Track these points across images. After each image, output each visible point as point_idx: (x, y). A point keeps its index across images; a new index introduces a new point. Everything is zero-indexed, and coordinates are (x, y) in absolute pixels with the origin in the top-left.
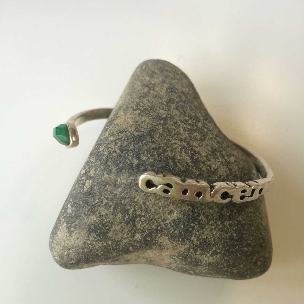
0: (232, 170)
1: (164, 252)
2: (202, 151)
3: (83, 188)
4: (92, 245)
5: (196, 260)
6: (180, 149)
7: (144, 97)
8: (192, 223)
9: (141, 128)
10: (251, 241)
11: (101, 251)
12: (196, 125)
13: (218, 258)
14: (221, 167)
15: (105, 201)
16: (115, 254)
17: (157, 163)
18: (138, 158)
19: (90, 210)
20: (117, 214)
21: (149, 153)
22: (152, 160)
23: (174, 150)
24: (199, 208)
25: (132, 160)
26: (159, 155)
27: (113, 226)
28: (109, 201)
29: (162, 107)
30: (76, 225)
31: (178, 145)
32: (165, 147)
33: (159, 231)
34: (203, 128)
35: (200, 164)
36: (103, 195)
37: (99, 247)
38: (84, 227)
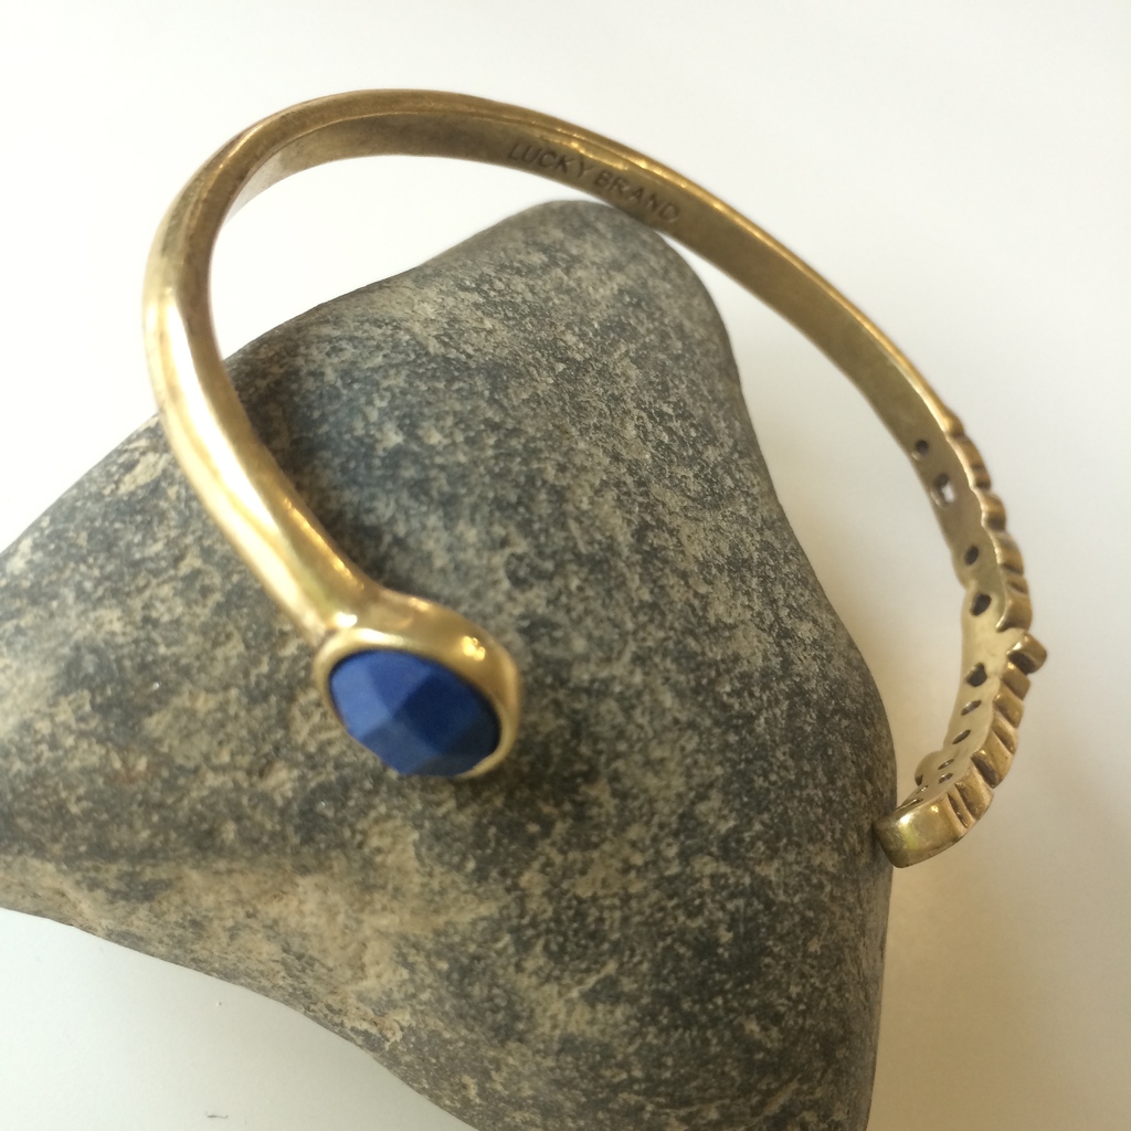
0: (793, 663)
1: (373, 912)
2: (689, 537)
3: (117, 483)
4: (54, 744)
5: (511, 1004)
6: (602, 480)
7: (519, 272)
8: (546, 800)
9: (466, 343)
10: (789, 998)
11: (87, 793)
12: (693, 446)
13: (616, 1026)
14: (753, 631)
15: (192, 562)
16: (145, 834)
17: (481, 476)
18: (410, 427)
19: (108, 578)
20: (222, 638)
21: (464, 430)
22: (462, 459)
23: (574, 472)
24: (602, 746)
25: (380, 426)
26: (501, 454)
27: (187, 687)
28: (210, 568)
29: (580, 330)
30: (19, 631)
31: (599, 464)
32: (541, 444)
33: (384, 788)
34: (720, 471)
35: (667, 571)
36: (193, 532)
37: (84, 771)
38: (55, 649)
